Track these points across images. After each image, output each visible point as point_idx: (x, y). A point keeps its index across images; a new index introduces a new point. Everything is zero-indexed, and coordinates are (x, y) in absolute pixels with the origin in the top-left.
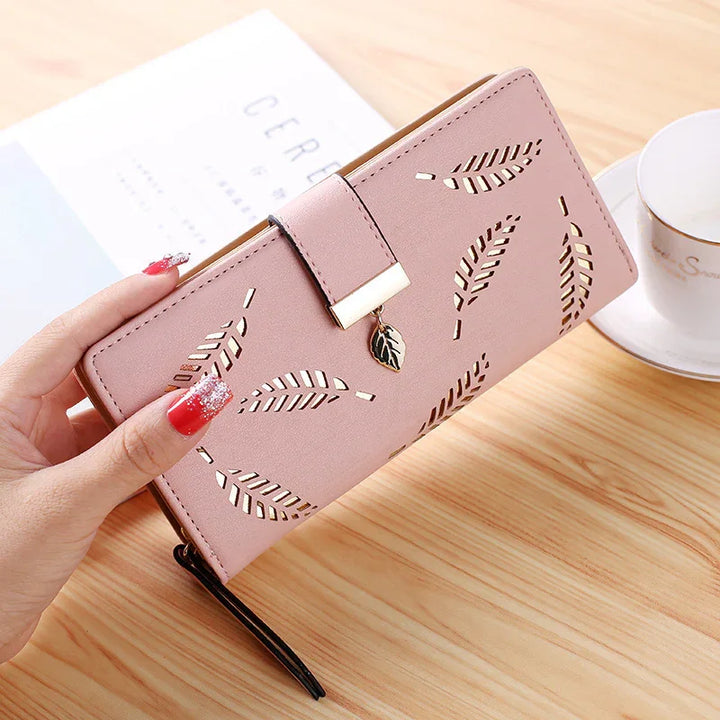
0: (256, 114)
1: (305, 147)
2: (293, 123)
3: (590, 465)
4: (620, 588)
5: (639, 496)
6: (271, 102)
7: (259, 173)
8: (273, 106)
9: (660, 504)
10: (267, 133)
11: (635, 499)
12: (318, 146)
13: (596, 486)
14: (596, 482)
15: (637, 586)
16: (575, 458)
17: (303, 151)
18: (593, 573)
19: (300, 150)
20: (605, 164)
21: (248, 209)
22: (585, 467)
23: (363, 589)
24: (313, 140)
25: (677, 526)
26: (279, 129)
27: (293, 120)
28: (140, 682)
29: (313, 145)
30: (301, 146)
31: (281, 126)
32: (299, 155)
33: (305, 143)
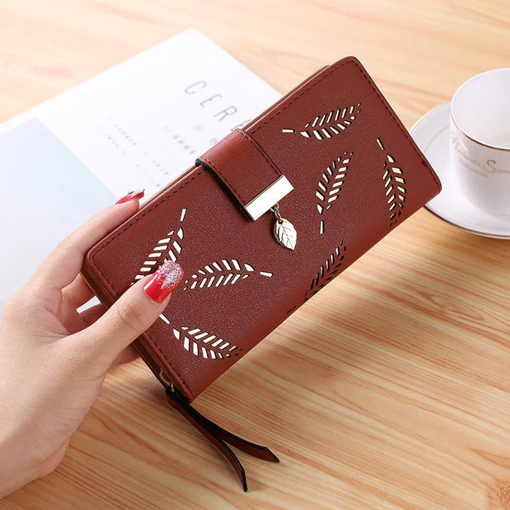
0: (193, 92)
1: (227, 111)
2: (219, 97)
3: (433, 298)
4: (461, 372)
5: (467, 315)
6: (203, 85)
7: (199, 129)
8: (203, 87)
9: (482, 319)
10: (201, 104)
11: (465, 317)
12: (236, 110)
13: (438, 310)
14: (438, 308)
15: (471, 370)
16: (423, 294)
17: (227, 114)
18: (442, 364)
19: (224, 114)
20: (423, 113)
21: (191, 153)
22: (430, 299)
23: (293, 382)
24: (233, 107)
26: (209, 102)
27: (218, 95)
28: (154, 450)
29: (233, 110)
30: (225, 111)
31: (210, 99)
32: (224, 117)
33: (227, 109)
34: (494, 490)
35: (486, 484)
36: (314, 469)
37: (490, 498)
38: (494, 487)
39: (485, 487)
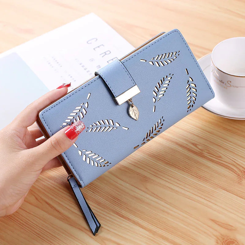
0: (91, 43)
2: (103, 46)
3: (198, 146)
4: (208, 182)
5: (211, 154)
6: (95, 40)
7: (92, 61)
8: (96, 41)
9: (220, 157)
10: (94, 49)
11: (212, 156)
12: (110, 52)
13: (200, 152)
14: (200, 151)
15: (214, 181)
16: (193, 144)
17: (106, 54)
18: (199, 177)
19: (105, 54)
21: (89, 71)
22: (196, 147)
23: (127, 183)
24: (109, 51)
25: (226, 164)
26: (98, 48)
27: (102, 45)
29: (109, 52)
30: (105, 53)
31: (99, 47)
32: (104, 55)
33: (106, 52)
34: (219, 239)
35: (216, 236)
36: (134, 225)
37: (217, 243)
38: (220, 238)
39: (215, 238)
